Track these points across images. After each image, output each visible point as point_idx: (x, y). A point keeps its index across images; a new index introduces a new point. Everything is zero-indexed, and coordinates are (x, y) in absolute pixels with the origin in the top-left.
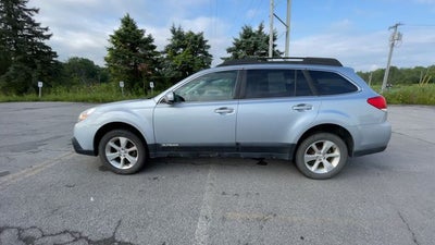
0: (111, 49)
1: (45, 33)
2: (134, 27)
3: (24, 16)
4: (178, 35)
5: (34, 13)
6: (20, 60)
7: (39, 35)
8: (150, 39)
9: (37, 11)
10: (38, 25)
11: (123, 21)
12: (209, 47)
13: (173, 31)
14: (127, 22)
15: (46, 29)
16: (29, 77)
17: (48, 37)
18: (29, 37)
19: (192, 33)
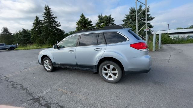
0: (77, 28)
1: (59, 25)
2: (84, 18)
3: (53, 20)
4: (101, 18)
5: (56, 18)
6: (52, 34)
7: (57, 25)
8: (90, 22)
9: (56, 17)
10: (57, 22)
11: (81, 17)
12: (114, 21)
13: (99, 17)
14: (83, 16)
15: (59, 23)
16: (54, 40)
17: (60, 26)
18: (55, 26)
19: (106, 16)
